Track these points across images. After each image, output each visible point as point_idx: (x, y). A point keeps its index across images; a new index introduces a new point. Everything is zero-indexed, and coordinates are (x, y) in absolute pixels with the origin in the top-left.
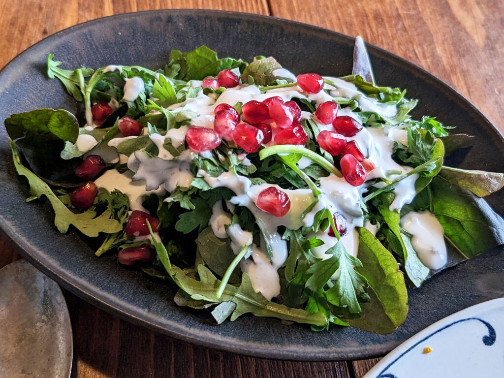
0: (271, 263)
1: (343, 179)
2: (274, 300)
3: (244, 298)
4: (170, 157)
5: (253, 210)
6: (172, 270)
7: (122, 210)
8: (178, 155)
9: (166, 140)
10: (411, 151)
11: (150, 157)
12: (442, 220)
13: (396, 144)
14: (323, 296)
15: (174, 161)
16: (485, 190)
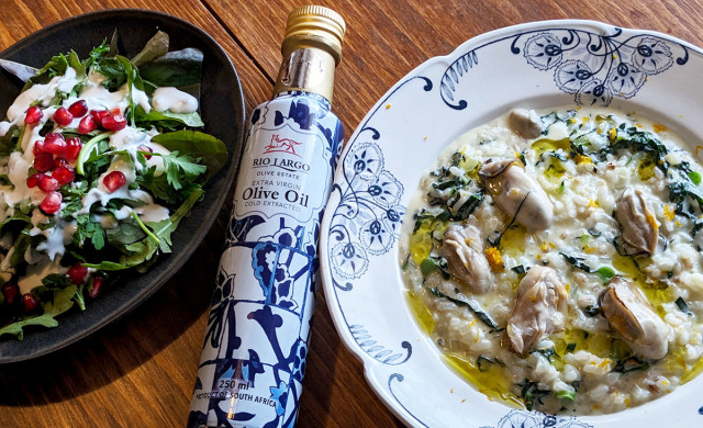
0: (147, 204)
2: (171, 214)
6: (122, 266)
10: (113, 78)
13: (102, 84)
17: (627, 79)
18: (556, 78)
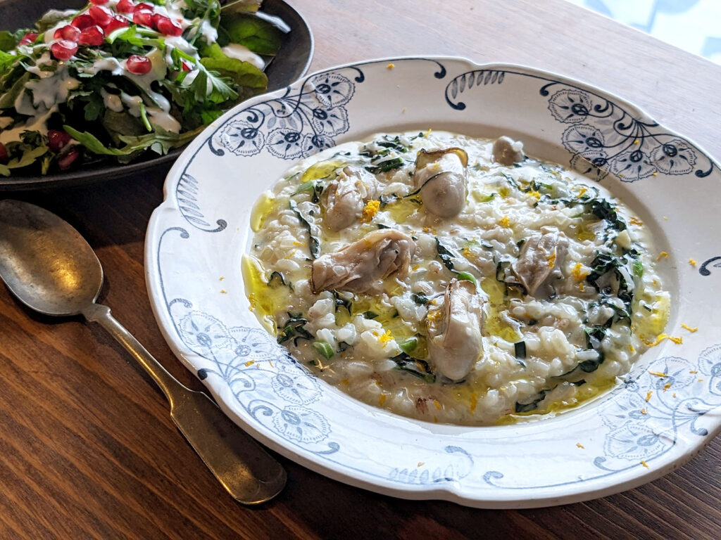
0: (163, 110)
1: (168, 36)
2: (181, 132)
3: (163, 137)
4: (51, 74)
5: (129, 76)
7: (38, 139)
8: (56, 69)
9: (40, 67)
10: (193, 8)
11: (37, 81)
12: (243, 42)
13: (181, 9)
14: (210, 103)
15: (55, 75)
16: (256, 4)
17: (635, 166)
18: (566, 133)
